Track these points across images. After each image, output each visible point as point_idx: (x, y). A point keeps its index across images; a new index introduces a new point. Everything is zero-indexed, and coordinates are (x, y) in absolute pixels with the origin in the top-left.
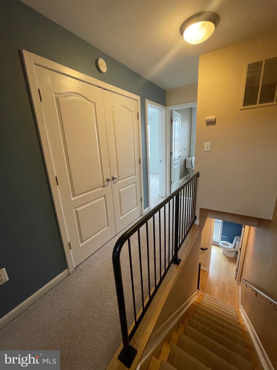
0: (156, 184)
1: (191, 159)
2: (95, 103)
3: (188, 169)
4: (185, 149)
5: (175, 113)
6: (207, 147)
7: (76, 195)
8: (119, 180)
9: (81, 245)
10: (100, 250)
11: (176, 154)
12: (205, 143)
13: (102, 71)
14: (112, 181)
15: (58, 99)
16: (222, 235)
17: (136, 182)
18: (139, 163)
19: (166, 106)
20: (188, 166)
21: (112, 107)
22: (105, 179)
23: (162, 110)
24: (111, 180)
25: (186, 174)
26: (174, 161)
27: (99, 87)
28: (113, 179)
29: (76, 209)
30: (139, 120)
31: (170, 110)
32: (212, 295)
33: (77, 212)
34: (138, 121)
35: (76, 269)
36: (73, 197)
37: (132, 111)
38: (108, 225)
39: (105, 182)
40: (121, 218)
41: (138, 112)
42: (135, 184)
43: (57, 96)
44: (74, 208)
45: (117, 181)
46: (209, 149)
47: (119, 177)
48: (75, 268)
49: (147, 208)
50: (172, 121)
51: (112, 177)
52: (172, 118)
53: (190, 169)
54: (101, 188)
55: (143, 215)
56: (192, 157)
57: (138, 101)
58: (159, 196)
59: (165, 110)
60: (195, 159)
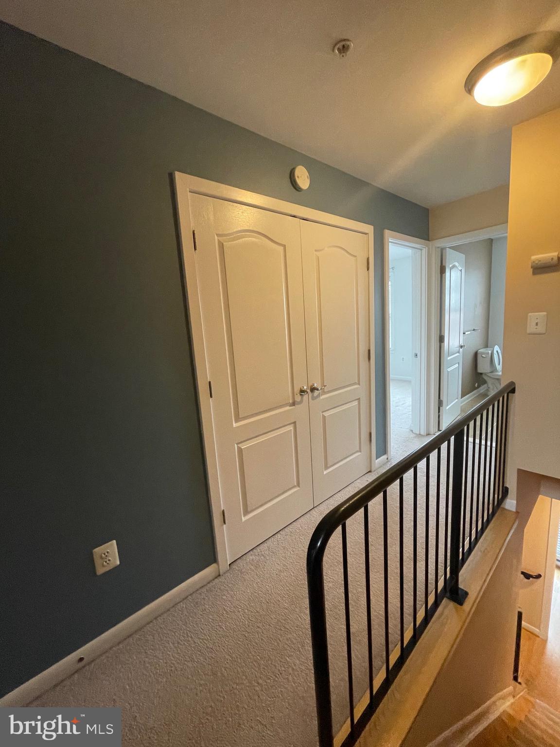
0: (403, 404)
1: (490, 352)
2: (284, 246)
3: (481, 374)
4: (474, 330)
5: (450, 254)
6: (536, 325)
7: (241, 418)
8: (324, 393)
9: (244, 519)
10: (279, 535)
11: (454, 340)
12: (529, 314)
13: (300, 188)
14: (310, 394)
15: (223, 244)
17: (359, 399)
18: (367, 359)
19: (428, 240)
20: (483, 367)
21: (316, 251)
22: (297, 390)
23: (421, 250)
24: (307, 392)
25: (479, 386)
26: (449, 356)
28: (313, 389)
29: (239, 445)
30: (370, 273)
31: (438, 247)
33: (240, 451)
34: (367, 274)
35: (232, 565)
36: (236, 422)
37: (355, 256)
38: (298, 485)
39: (295, 395)
40: (325, 473)
41: (369, 257)
42: (357, 403)
43: (221, 239)
44: (237, 444)
45: (319, 396)
46: (541, 329)
47: (325, 386)
48: (229, 565)
49: (384, 457)
50: (442, 270)
51: (309, 385)
52: (443, 264)
53: (489, 375)
54: (288, 408)
55: (374, 471)
56: (492, 348)
57: (368, 236)
58: (412, 431)
59: (427, 248)
60: (499, 351)
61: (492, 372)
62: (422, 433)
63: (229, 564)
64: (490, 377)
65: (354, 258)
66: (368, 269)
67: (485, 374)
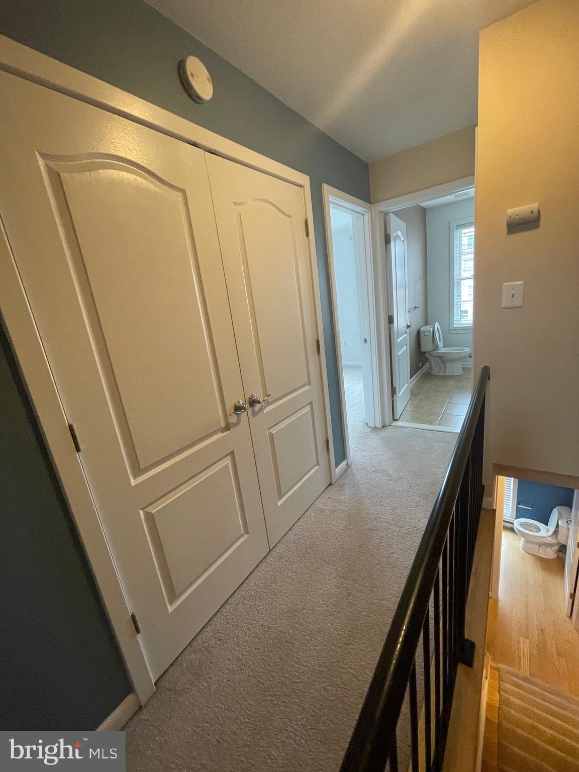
0: (351, 394)
1: (432, 330)
2: (183, 192)
3: (424, 353)
4: (416, 308)
5: (394, 220)
6: (513, 297)
7: (144, 469)
8: (269, 404)
9: (170, 609)
10: (227, 606)
11: (401, 321)
12: (505, 284)
13: (201, 99)
14: (250, 410)
15: (59, 174)
16: (518, 503)
17: (311, 403)
18: (316, 352)
19: (370, 203)
20: (426, 347)
21: (235, 203)
22: (230, 407)
23: (363, 215)
24: (245, 409)
25: (423, 365)
26: (398, 337)
27: (194, 144)
28: (253, 402)
29: (146, 510)
30: (310, 240)
31: (382, 212)
32: (517, 663)
33: (150, 517)
34: (307, 242)
35: (158, 683)
36: (135, 477)
37: (290, 216)
38: (247, 532)
39: (229, 416)
40: (279, 503)
41: (307, 219)
42: (309, 409)
43: (52, 164)
44: (142, 509)
45: (261, 409)
46: (518, 301)
47: (268, 396)
48: (156, 684)
49: (343, 465)
50: (387, 240)
51: (247, 397)
52: (388, 233)
53: (432, 353)
54: (220, 435)
55: (335, 483)
56: (432, 325)
57: (304, 189)
58: (367, 424)
59: (369, 213)
60: (439, 328)
61: (433, 350)
62: (378, 426)
63: (153, 683)
64: (432, 355)
65: (289, 219)
66: (307, 235)
67: (428, 352)
